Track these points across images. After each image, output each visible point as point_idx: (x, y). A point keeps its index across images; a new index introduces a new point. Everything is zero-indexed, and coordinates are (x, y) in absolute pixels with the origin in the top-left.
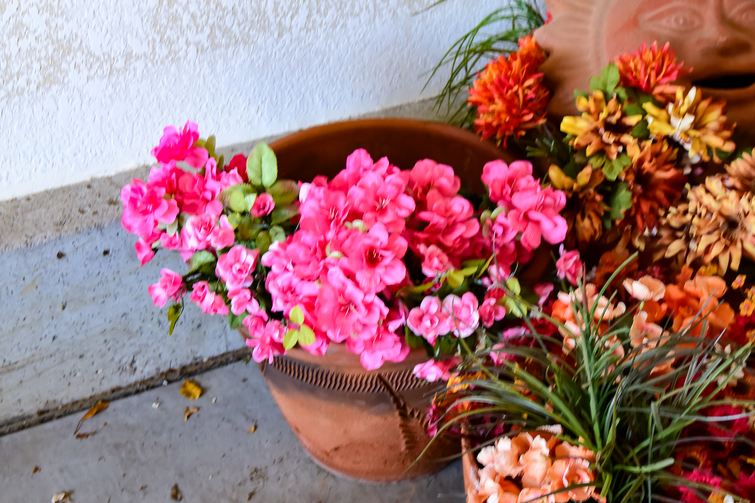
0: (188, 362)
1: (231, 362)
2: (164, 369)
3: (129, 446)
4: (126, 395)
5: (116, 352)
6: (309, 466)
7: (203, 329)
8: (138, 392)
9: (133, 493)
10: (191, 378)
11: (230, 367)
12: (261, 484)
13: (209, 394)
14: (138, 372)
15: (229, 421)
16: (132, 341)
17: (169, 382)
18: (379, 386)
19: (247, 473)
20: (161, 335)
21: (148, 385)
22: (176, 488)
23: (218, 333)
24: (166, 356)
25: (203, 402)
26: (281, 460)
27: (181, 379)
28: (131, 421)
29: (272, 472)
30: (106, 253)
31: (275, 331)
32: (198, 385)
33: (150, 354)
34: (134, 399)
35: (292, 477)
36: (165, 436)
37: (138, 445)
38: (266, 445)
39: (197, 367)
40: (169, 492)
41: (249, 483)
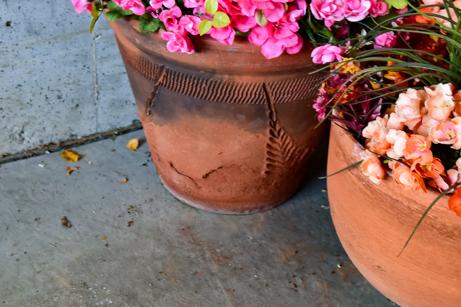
0: (66, 138)
1: (101, 140)
2: (46, 142)
3: (21, 192)
4: (15, 160)
5: (9, 120)
6: (175, 204)
7: (80, 109)
8: (25, 158)
9: (28, 223)
10: (69, 149)
11: (100, 142)
12: (137, 216)
13: (85, 159)
14: (25, 142)
15: (104, 176)
16: (24, 112)
17: (50, 152)
18: (261, 97)
19: (124, 209)
20: (46, 110)
21: (33, 153)
22: (65, 218)
23: (91, 115)
24: (49, 130)
25: (81, 164)
26: (152, 200)
27: (60, 150)
28: (21, 176)
29: (145, 207)
30: (8, 24)
31: (189, 23)
32: (76, 153)
33: (37, 127)
34: (23, 162)
35: (162, 211)
36: (51, 185)
37: (29, 191)
38: (137, 191)
39: (73, 142)
40: (60, 222)
41: (127, 215)
